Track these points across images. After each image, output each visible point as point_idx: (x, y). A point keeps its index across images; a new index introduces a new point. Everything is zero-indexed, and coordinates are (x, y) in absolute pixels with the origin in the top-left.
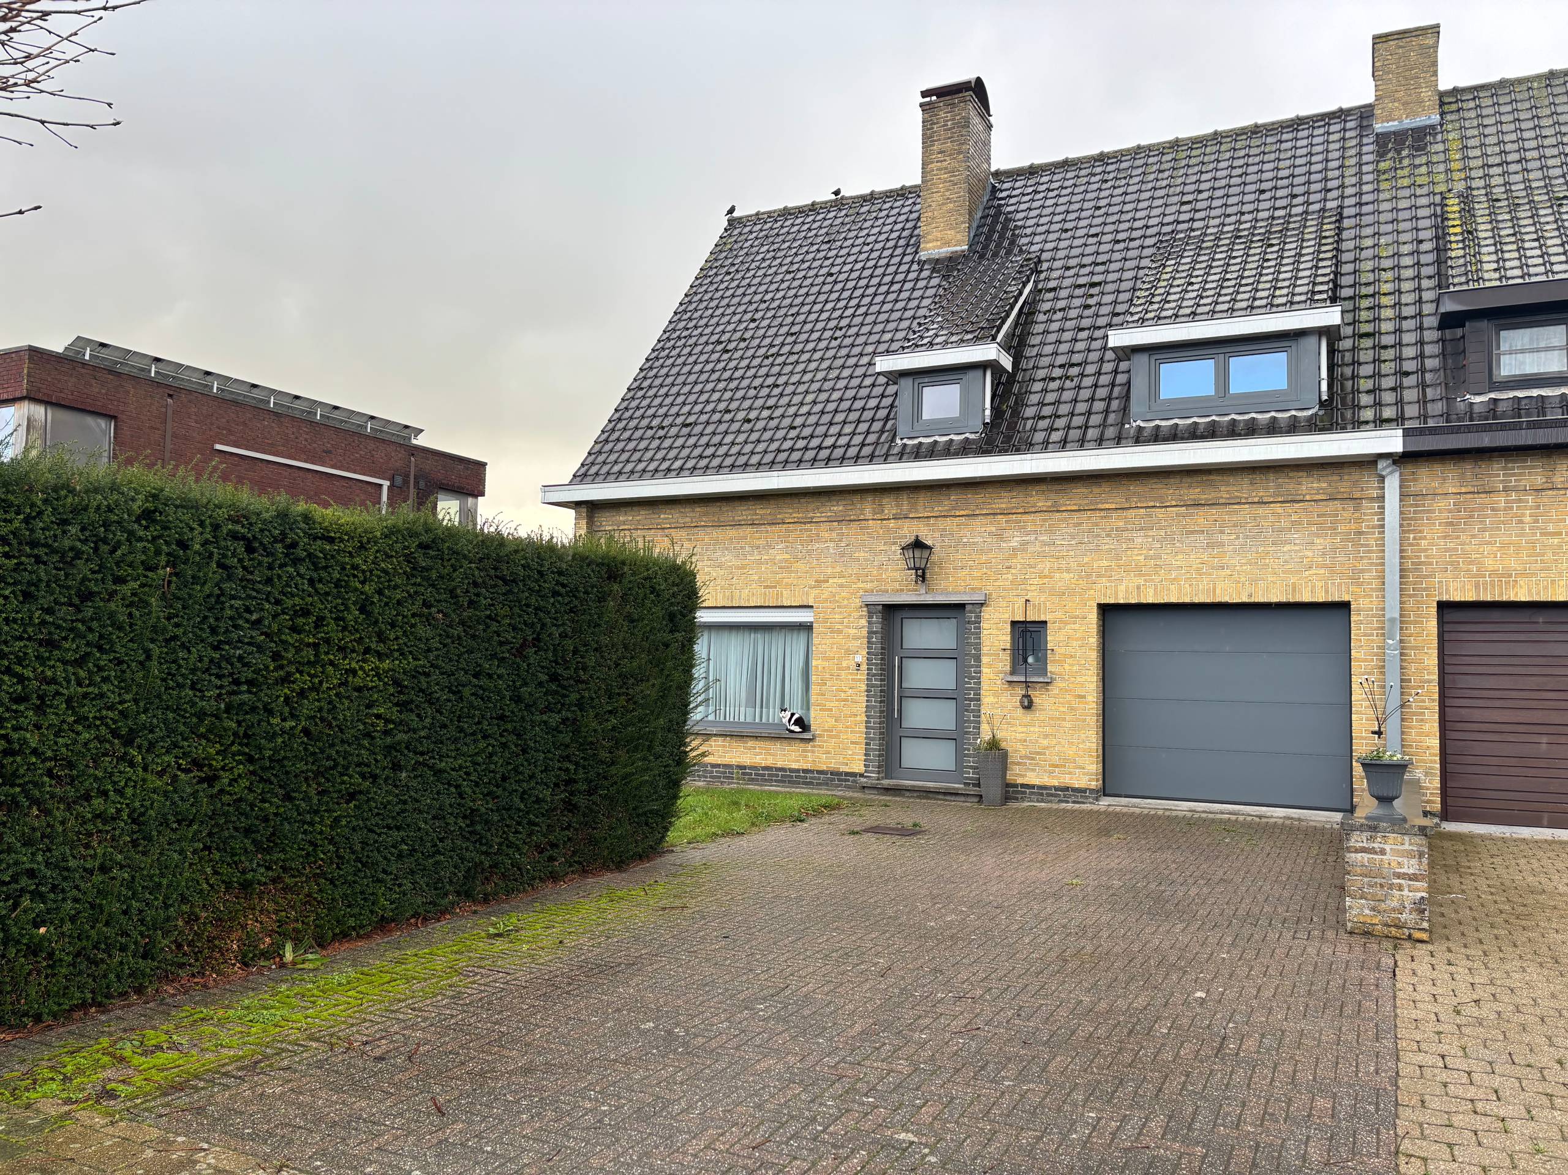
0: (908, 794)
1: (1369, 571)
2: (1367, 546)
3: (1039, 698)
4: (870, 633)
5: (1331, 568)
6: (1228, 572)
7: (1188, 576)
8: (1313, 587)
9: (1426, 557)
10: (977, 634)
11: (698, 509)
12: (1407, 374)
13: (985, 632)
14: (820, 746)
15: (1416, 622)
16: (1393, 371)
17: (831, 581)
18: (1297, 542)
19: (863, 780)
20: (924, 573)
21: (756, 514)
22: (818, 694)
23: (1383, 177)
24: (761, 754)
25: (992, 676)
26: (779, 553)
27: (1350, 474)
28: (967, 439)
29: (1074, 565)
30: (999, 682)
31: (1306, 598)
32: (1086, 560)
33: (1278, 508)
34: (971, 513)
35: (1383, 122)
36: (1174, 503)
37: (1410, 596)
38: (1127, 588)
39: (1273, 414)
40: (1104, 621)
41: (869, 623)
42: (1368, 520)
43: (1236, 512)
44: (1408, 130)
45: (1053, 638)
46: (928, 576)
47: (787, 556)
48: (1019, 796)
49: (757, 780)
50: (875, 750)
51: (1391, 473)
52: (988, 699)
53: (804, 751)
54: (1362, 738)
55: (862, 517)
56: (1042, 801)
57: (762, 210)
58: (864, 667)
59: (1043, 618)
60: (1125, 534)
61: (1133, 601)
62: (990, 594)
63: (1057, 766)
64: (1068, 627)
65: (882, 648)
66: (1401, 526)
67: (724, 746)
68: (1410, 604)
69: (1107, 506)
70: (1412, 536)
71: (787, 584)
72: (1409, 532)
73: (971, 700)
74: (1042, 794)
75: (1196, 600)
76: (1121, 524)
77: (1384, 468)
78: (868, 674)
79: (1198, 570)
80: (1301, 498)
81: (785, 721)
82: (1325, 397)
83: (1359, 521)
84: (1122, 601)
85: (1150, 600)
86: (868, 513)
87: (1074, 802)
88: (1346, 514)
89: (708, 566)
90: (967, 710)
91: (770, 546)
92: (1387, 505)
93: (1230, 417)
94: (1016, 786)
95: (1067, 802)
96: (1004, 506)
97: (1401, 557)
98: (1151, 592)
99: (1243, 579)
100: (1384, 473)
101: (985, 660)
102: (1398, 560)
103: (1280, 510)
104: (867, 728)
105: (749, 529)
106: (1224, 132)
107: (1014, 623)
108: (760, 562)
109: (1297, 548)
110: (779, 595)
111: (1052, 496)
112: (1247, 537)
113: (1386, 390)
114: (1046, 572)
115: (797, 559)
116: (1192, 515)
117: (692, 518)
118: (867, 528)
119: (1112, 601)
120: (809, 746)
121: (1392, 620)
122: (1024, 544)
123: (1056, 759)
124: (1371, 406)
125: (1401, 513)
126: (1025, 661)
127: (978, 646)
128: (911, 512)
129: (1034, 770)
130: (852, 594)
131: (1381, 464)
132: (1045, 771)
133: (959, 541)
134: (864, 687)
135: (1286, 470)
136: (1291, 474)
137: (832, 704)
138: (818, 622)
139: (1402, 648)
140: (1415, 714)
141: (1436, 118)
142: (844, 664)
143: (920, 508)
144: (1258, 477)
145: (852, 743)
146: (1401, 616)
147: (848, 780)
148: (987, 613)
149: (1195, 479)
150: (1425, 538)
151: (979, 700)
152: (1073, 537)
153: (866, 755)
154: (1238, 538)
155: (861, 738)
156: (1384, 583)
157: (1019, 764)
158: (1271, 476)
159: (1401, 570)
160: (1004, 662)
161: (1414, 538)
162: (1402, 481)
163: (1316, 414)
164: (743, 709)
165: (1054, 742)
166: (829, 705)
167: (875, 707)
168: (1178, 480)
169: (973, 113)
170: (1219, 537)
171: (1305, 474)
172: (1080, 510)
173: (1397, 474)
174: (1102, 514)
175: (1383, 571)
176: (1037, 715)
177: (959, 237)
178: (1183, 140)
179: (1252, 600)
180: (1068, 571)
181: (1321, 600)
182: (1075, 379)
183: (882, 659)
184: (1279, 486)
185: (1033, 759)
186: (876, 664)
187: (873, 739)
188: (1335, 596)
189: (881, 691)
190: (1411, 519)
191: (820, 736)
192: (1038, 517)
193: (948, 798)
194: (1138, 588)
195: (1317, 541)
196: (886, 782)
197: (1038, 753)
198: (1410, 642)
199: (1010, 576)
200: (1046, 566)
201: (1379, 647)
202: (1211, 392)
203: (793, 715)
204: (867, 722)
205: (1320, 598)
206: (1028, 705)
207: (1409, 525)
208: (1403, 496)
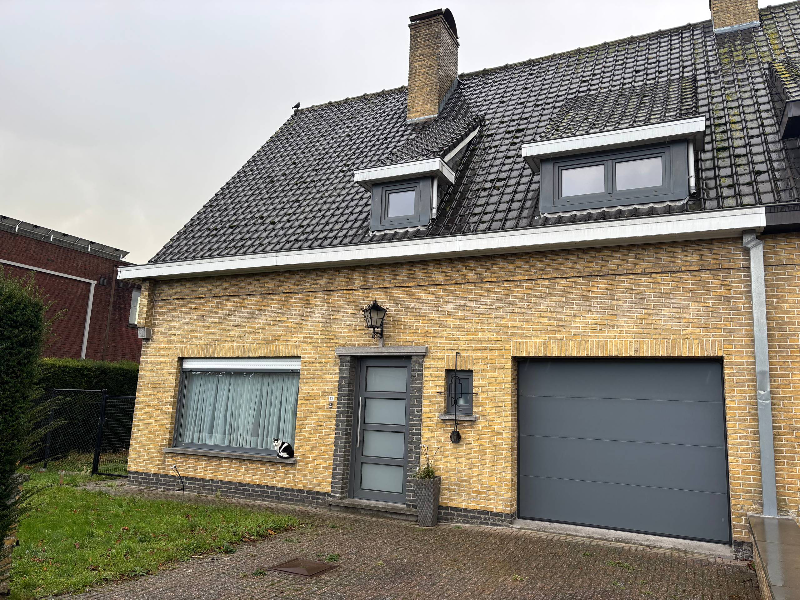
0: (363, 512)
1: (738, 330)
2: (736, 309)
3: (466, 434)
4: (341, 378)
5: (705, 327)
6: (618, 331)
7: (585, 334)
8: (690, 344)
9: (789, 318)
10: (419, 379)
11: (225, 283)
12: (759, 173)
13: (426, 378)
14: (299, 470)
15: (782, 376)
16: (748, 171)
17: (315, 337)
18: (675, 305)
19: (330, 499)
20: (382, 331)
21: (265, 287)
22: (301, 427)
23: (722, 57)
24: (256, 474)
25: (430, 415)
26: (279, 316)
27: (718, 248)
28: (418, 230)
29: (494, 326)
30: (435, 420)
31: (684, 352)
32: (503, 321)
33: (658, 278)
34: (417, 284)
35: (719, 27)
36: (572, 275)
37: (776, 352)
38: (535, 343)
39: (652, 205)
40: (518, 371)
41: (340, 370)
42: (736, 287)
43: (624, 281)
44: (737, 31)
45: (477, 384)
46: (385, 333)
47: (284, 318)
48: (449, 517)
49: (253, 495)
50: (340, 474)
51: (755, 246)
52: (426, 434)
53: (288, 473)
54: (739, 479)
55: (339, 288)
56: (467, 523)
57: (316, 105)
58: (335, 405)
59: (469, 368)
60: (534, 300)
61: (540, 355)
62: (430, 348)
63: (479, 493)
64: (489, 375)
65: (349, 391)
66: (766, 291)
67: (231, 467)
68: (777, 359)
69: (520, 278)
70: (775, 300)
71: (283, 340)
72: (772, 296)
73: (413, 434)
74: (467, 517)
75: (591, 354)
76: (531, 292)
77: (749, 242)
78: (338, 412)
79: (593, 329)
80: (677, 269)
81: (276, 448)
82: (693, 191)
83: (728, 287)
84: (531, 355)
85: (554, 354)
86: (343, 285)
87: (493, 524)
88: (716, 282)
89: (230, 326)
90: (410, 443)
91: (273, 311)
92: (753, 273)
93: (617, 208)
94: (446, 508)
95: (487, 524)
96: (441, 279)
97: (768, 319)
98: (554, 347)
99: (631, 337)
100: (749, 246)
101: (425, 401)
102: (765, 321)
103: (660, 280)
104: (335, 455)
105: (259, 298)
106: (611, 42)
107: (448, 372)
108: (265, 323)
109: (675, 311)
110: (277, 348)
111: (478, 270)
112: (633, 302)
113: (743, 185)
114: (472, 330)
115: (291, 320)
116: (587, 284)
117: (220, 290)
118: (343, 296)
119: (524, 355)
120: (291, 470)
121: (763, 373)
122: (456, 308)
123: (478, 487)
124: (732, 197)
125: (766, 281)
126: (456, 403)
127: (420, 390)
128: (374, 284)
129: (461, 496)
130: (330, 347)
131: (747, 239)
132: (470, 497)
133: (408, 307)
134: (334, 422)
135: (664, 247)
136: (668, 250)
137: (311, 436)
138: (303, 369)
139: (772, 398)
140: (785, 458)
141: (757, 23)
142: (321, 403)
143: (381, 281)
144: (641, 252)
145: (324, 468)
146: (770, 370)
147: (318, 499)
148: (428, 363)
149: (590, 255)
150: (787, 302)
151: (420, 434)
152: (493, 302)
153: (333, 478)
154: (625, 302)
155: (329, 463)
156: (753, 341)
157: (449, 489)
158: (652, 252)
159: (769, 330)
160: (439, 403)
161: (778, 302)
162: (765, 253)
163: (687, 204)
164: (249, 438)
165: (477, 471)
166: (308, 436)
167: (341, 438)
168: (575, 257)
169: (443, 30)
170: (610, 302)
171: (680, 249)
172: (498, 281)
173: (761, 247)
174: (516, 284)
175: (753, 330)
176: (465, 448)
177: (432, 108)
178: (583, 49)
179: (638, 354)
180: (490, 330)
181: (697, 355)
182: (501, 189)
183: (349, 400)
184: (659, 259)
185: (460, 486)
186: (344, 403)
187: (338, 465)
188: (709, 352)
189: (347, 425)
190: (773, 286)
191: (300, 461)
192: (466, 287)
193: (394, 516)
194: (544, 343)
195: (692, 305)
196: (348, 501)
197: (464, 481)
198: (778, 393)
199: (445, 334)
200: (472, 325)
201: (750, 397)
202: (602, 190)
203: (283, 443)
204: (335, 451)
205: (697, 353)
206: (457, 439)
207: (773, 291)
208: (767, 266)
